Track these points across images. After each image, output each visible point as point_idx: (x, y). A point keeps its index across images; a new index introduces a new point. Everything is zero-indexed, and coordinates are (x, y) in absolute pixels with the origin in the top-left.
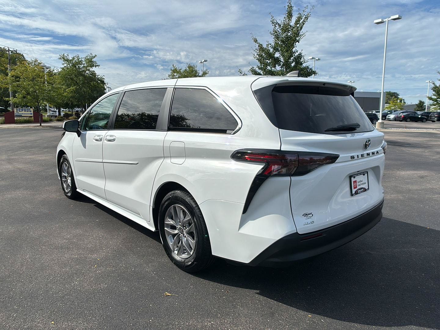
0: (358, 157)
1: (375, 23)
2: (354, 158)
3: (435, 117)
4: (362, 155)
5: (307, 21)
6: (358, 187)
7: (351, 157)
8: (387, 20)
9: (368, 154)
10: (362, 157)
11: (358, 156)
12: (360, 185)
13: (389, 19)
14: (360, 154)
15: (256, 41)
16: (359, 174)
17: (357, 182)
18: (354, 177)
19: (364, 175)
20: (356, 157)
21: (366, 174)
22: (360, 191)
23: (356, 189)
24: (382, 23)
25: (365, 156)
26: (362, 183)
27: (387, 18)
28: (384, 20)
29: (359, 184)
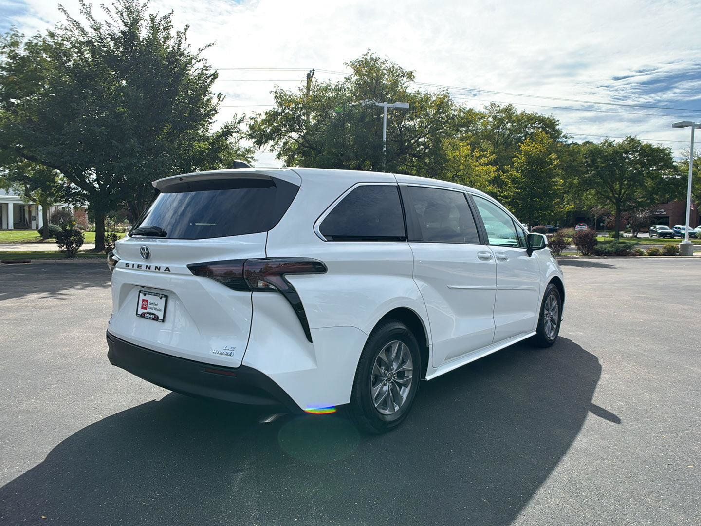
0: (133, 267)
2: (129, 266)
4: (138, 265)
6: (148, 310)
7: (126, 264)
9: (148, 267)
10: (138, 267)
11: (133, 265)
12: (152, 308)
14: (136, 263)
16: (150, 293)
17: (148, 303)
18: (145, 295)
19: (161, 298)
20: (131, 267)
21: (164, 299)
22: (148, 315)
23: (144, 311)
25: (144, 268)
26: (156, 307)
29: (152, 306)
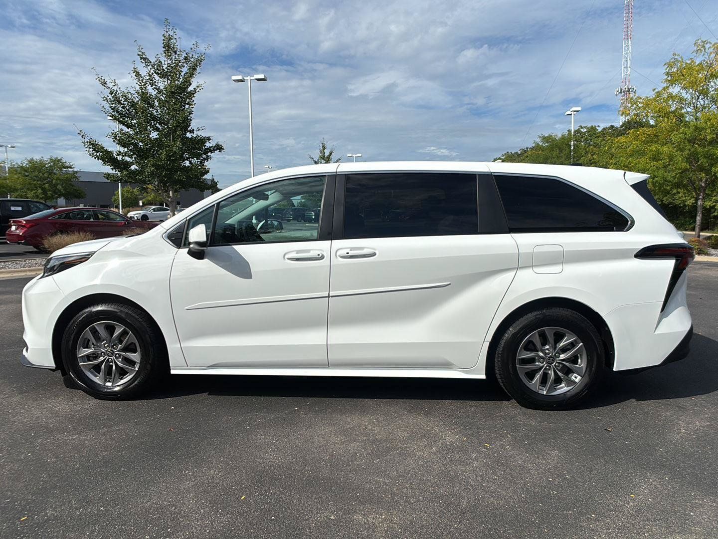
1: (234, 80)
3: (291, 215)
5: (200, 67)
8: (248, 78)
13: (252, 78)
15: (104, 83)
24: (243, 81)
27: (249, 77)
28: (245, 78)
